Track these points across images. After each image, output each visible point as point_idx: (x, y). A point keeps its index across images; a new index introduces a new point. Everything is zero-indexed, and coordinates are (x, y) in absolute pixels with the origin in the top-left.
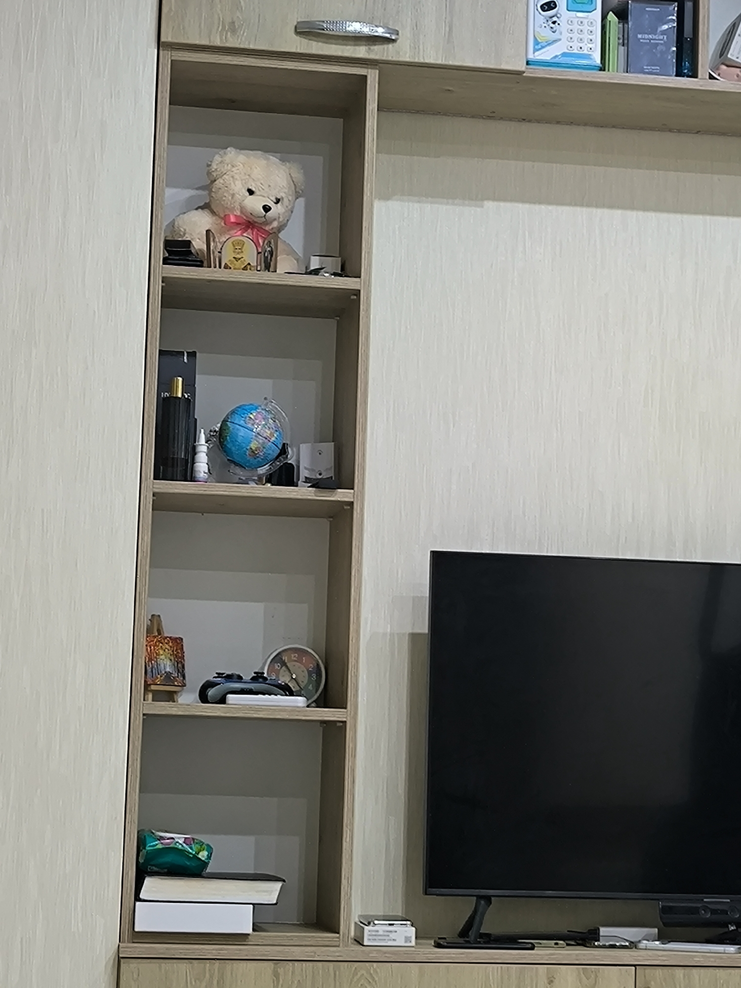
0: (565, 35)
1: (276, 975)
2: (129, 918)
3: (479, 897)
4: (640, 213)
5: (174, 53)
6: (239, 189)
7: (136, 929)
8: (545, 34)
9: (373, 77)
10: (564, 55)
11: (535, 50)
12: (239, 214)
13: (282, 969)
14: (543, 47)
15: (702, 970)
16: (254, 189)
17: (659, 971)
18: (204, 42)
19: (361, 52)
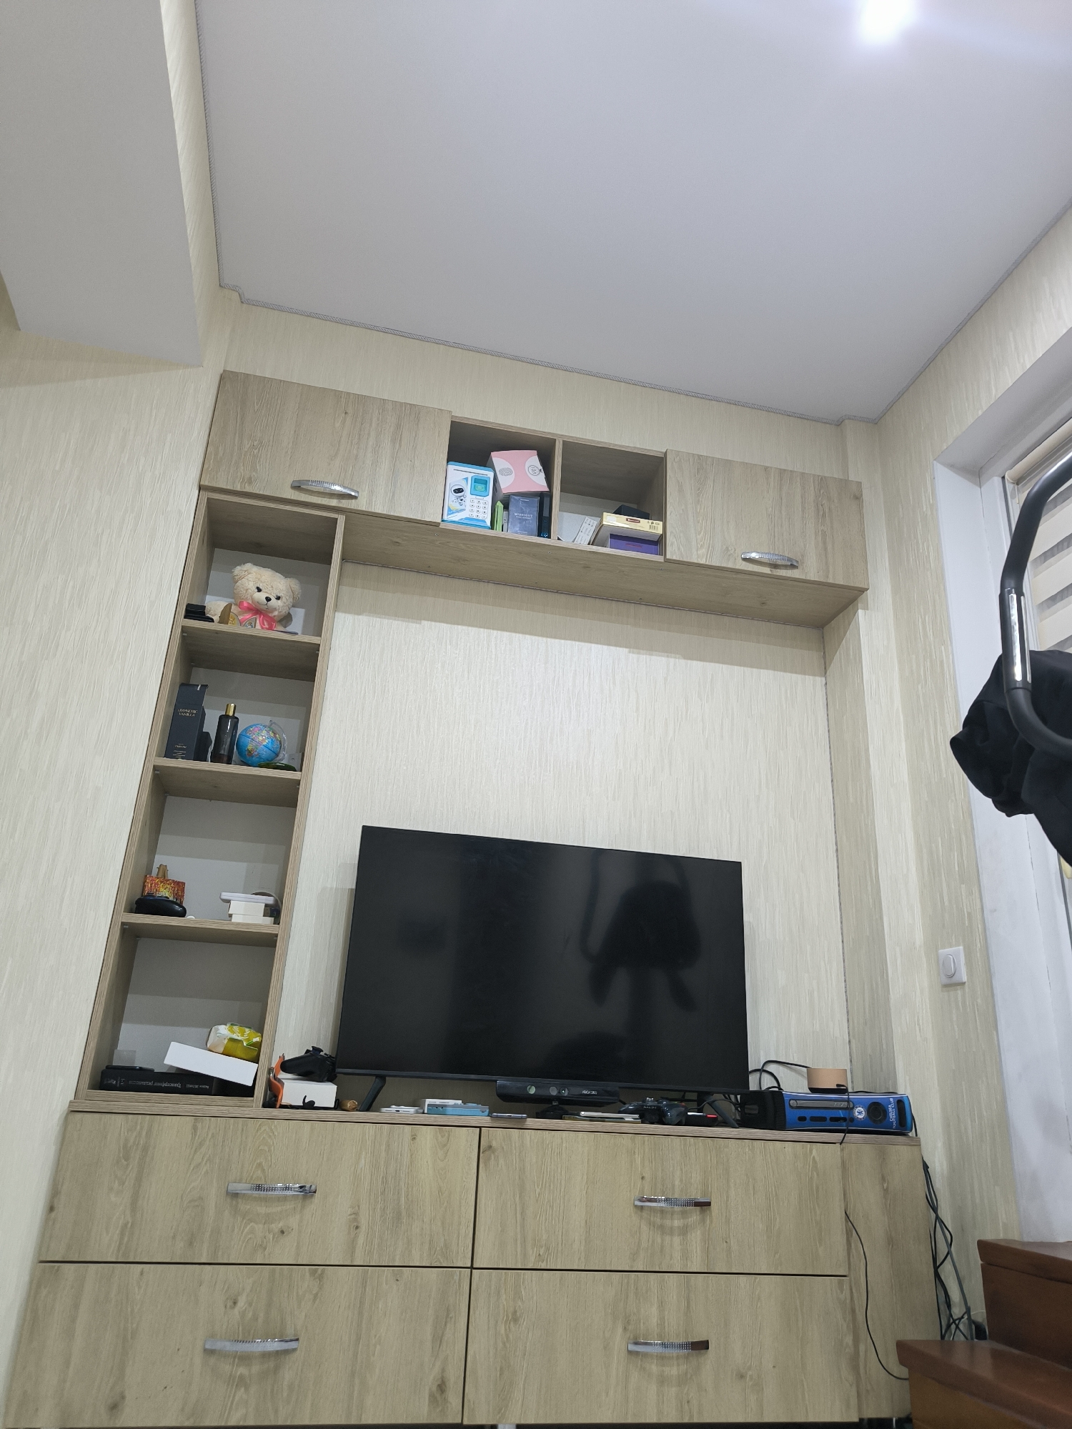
0: (468, 508)
3: (377, 1076)
4: (521, 635)
5: (210, 494)
6: (252, 587)
8: (455, 506)
9: (341, 519)
10: (467, 519)
11: (448, 514)
12: (251, 602)
13: (200, 1121)
14: (453, 513)
15: (533, 1133)
16: (261, 588)
17: (500, 1132)
18: (229, 487)
19: (334, 502)
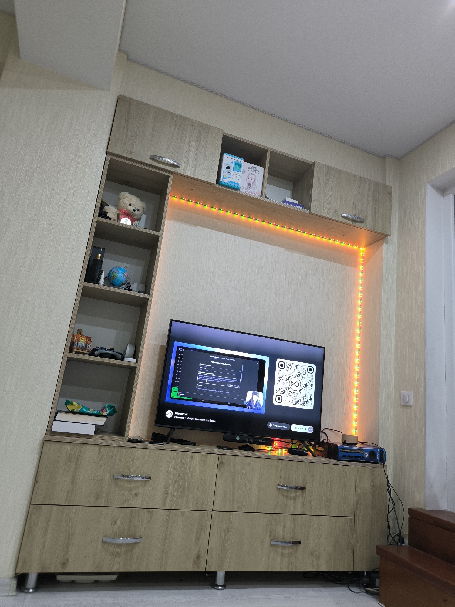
1: (100, 450)
2: (50, 425)
3: (172, 428)
5: (111, 156)
6: (127, 203)
7: (52, 430)
9: (171, 177)
13: (102, 448)
15: (239, 457)
16: (131, 204)
17: (226, 456)
18: (121, 154)
19: (169, 168)
